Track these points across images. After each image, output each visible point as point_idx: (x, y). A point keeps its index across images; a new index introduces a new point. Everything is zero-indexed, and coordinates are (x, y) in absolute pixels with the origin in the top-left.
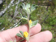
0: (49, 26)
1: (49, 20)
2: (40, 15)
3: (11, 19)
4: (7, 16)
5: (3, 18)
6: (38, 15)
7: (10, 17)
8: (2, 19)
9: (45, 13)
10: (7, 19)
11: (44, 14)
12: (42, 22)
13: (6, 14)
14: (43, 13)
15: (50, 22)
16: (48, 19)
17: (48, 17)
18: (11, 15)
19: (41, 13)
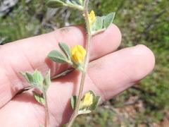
0: (162, 49)
1: (159, 30)
2: (131, 12)
3: (35, 25)
4: (23, 16)
5: (12, 21)
6: (125, 12)
7: (34, 18)
8: (7, 26)
9: (149, 8)
10: (25, 24)
11: (143, 10)
12: (138, 36)
13: (20, 7)
14: (140, 6)
15: (163, 38)
16: (158, 25)
17: (158, 20)
18: (38, 11)
19: (136, 6)
